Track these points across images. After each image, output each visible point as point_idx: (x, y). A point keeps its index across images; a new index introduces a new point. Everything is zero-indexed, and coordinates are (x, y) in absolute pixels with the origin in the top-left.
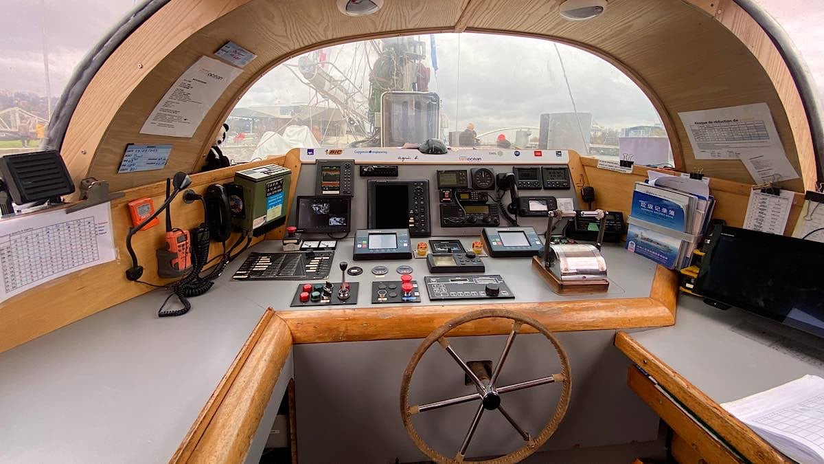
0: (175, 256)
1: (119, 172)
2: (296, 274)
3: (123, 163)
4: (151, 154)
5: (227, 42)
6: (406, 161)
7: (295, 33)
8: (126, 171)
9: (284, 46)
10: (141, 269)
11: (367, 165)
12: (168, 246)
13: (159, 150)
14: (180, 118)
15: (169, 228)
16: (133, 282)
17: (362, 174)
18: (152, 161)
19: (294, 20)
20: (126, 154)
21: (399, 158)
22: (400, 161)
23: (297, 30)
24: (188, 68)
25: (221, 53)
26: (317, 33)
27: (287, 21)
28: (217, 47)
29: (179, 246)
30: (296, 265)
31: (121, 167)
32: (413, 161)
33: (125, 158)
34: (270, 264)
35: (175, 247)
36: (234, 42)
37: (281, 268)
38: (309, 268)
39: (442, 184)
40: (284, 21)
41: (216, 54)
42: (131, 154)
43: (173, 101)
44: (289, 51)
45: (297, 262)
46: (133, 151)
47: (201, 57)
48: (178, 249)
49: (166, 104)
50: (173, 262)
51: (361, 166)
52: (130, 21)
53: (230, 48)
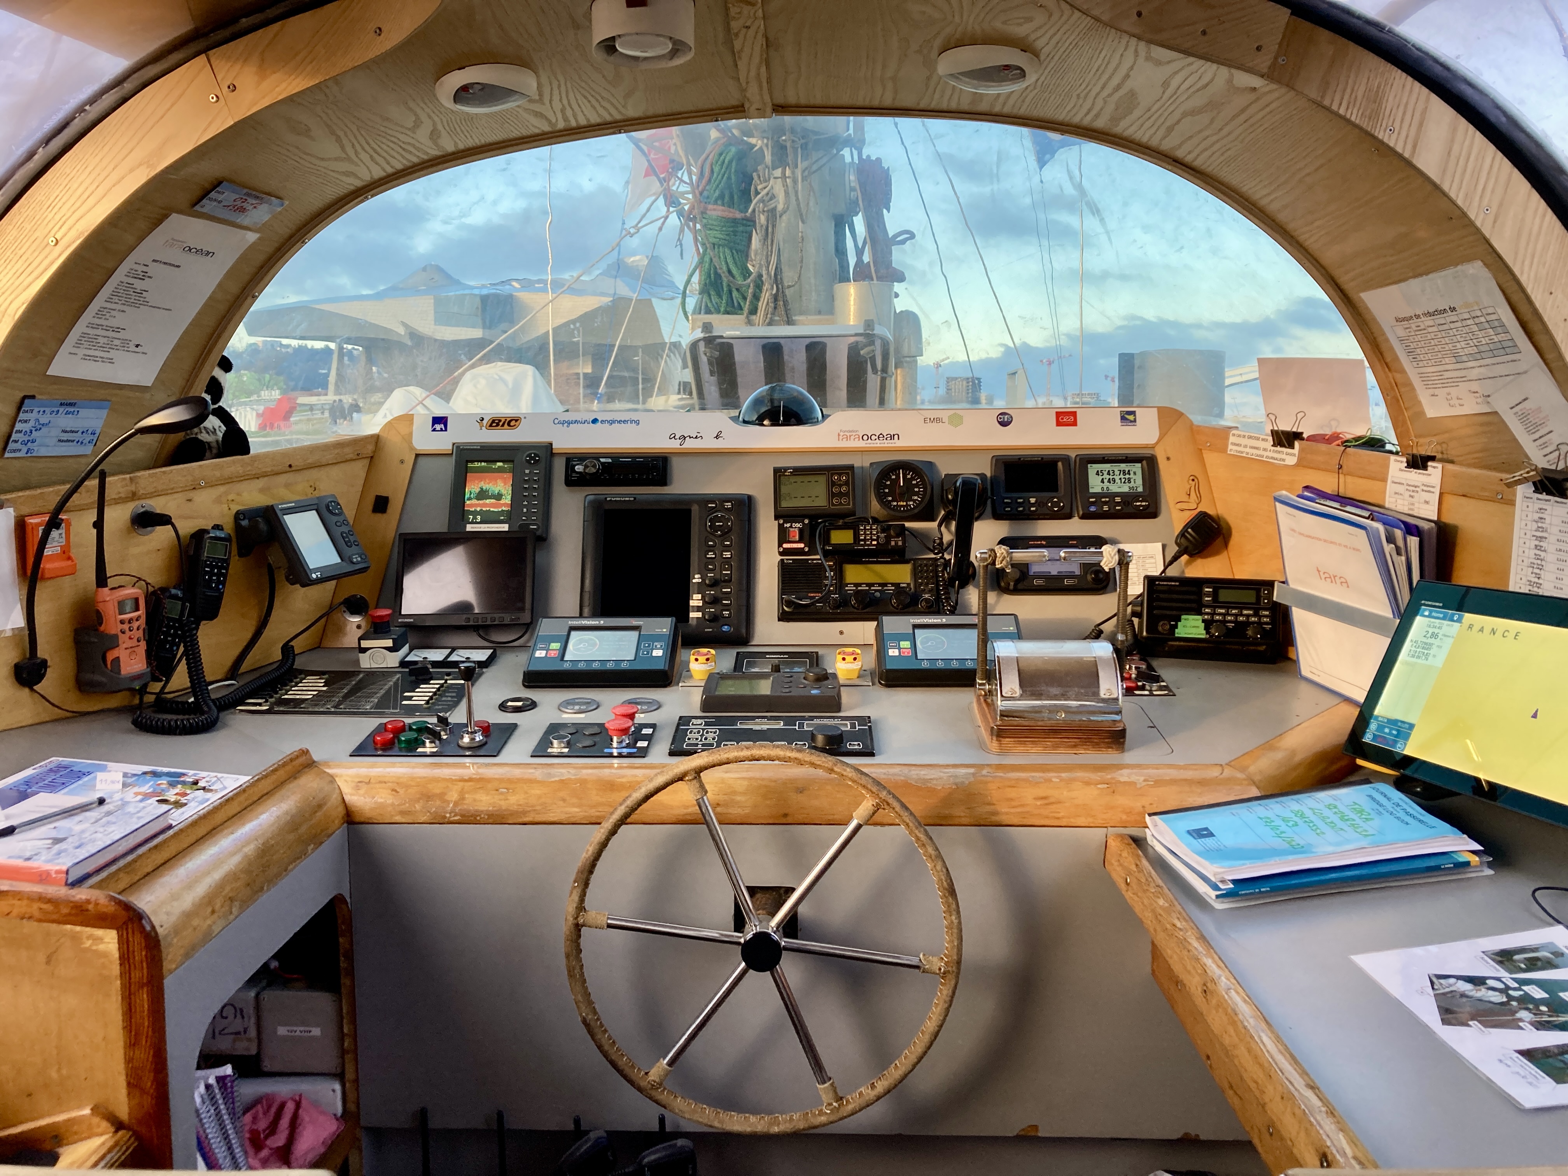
0: (113, 642)
1: (7, 455)
2: (378, 706)
3: (14, 436)
4: (65, 421)
5: (217, 184)
6: (690, 444)
7: (363, 149)
8: (17, 455)
9: (348, 176)
10: (44, 664)
11: (582, 457)
12: (99, 617)
13: (84, 412)
14: (125, 342)
15: (102, 580)
16: (27, 690)
17: (573, 481)
18: (68, 436)
19: (355, 131)
20: (22, 416)
21: (673, 437)
22: (675, 445)
23: (368, 144)
24: (141, 239)
25: (207, 206)
26: (417, 145)
27: (341, 134)
28: (198, 193)
29: (122, 622)
30: (382, 692)
31: (12, 446)
32: (708, 443)
33: (18, 426)
34: (325, 689)
35: (112, 624)
36: (231, 181)
37: (346, 696)
38: (410, 698)
39: (784, 504)
40: (333, 133)
41: (197, 208)
42: (31, 416)
43: (113, 306)
44: (359, 184)
45: (387, 687)
46: (32, 411)
47: (166, 216)
48: (121, 626)
49: (99, 314)
50: (111, 656)
51: (571, 459)
52: (36, 157)
53: (227, 196)
